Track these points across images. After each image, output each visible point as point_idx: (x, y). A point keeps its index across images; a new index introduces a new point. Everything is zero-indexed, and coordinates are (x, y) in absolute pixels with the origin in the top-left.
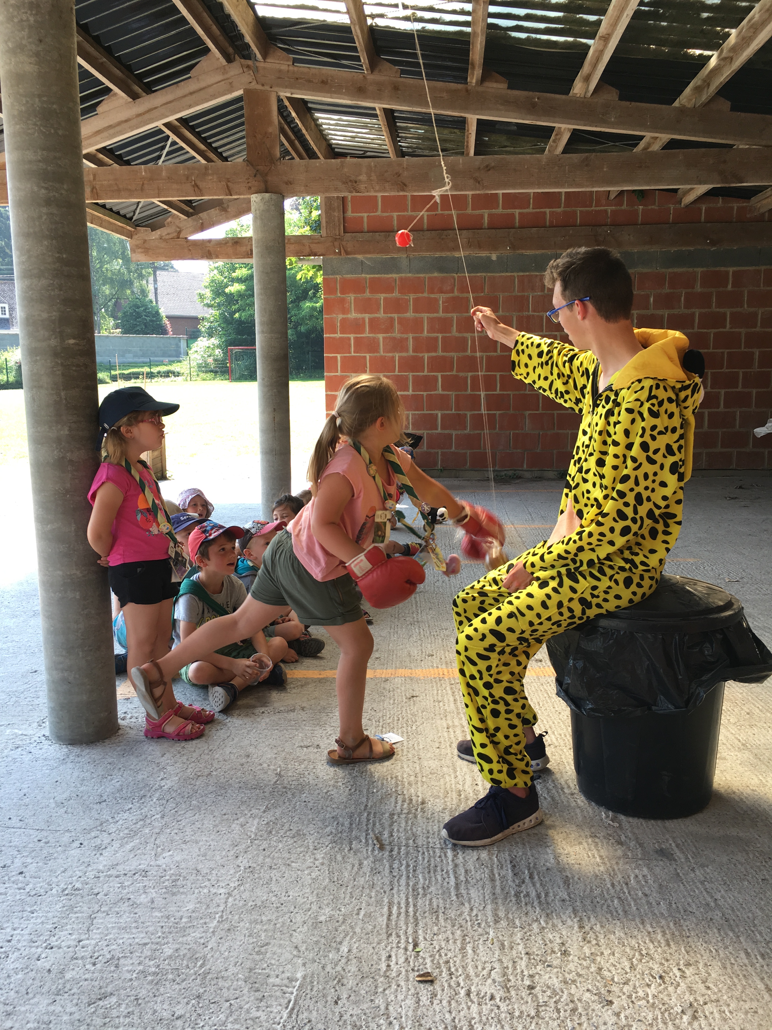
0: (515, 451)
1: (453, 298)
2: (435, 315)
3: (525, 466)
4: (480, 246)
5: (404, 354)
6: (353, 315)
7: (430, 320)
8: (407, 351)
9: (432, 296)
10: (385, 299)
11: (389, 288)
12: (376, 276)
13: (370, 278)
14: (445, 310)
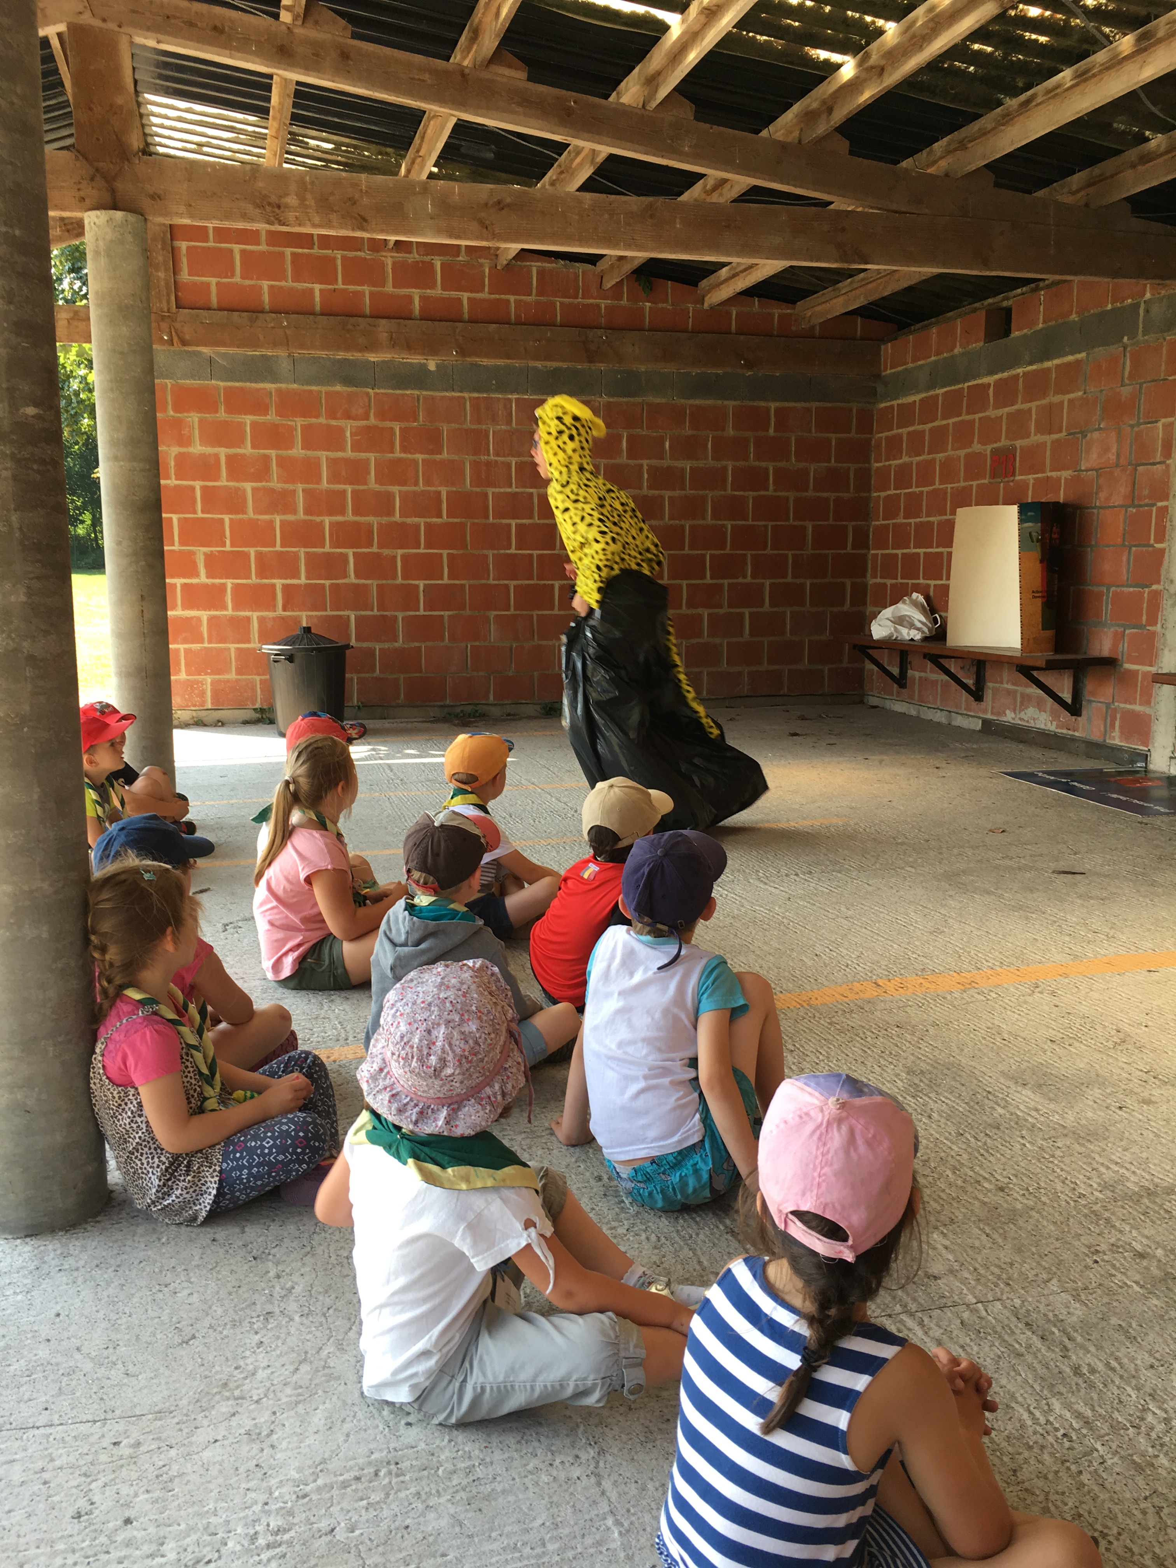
0: (475, 674)
1: (369, 428)
2: (340, 454)
3: (491, 698)
4: (410, 347)
5: (290, 517)
6: (197, 448)
7: (332, 462)
8: (295, 512)
9: (334, 423)
10: (254, 424)
11: (260, 407)
12: (237, 384)
13: (225, 388)
14: (356, 447)
